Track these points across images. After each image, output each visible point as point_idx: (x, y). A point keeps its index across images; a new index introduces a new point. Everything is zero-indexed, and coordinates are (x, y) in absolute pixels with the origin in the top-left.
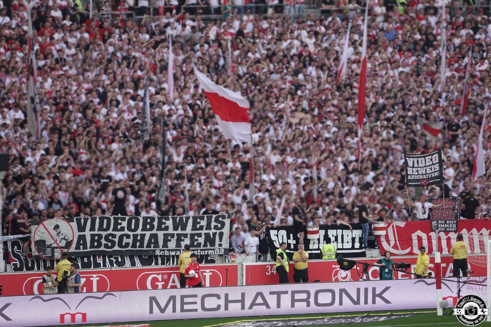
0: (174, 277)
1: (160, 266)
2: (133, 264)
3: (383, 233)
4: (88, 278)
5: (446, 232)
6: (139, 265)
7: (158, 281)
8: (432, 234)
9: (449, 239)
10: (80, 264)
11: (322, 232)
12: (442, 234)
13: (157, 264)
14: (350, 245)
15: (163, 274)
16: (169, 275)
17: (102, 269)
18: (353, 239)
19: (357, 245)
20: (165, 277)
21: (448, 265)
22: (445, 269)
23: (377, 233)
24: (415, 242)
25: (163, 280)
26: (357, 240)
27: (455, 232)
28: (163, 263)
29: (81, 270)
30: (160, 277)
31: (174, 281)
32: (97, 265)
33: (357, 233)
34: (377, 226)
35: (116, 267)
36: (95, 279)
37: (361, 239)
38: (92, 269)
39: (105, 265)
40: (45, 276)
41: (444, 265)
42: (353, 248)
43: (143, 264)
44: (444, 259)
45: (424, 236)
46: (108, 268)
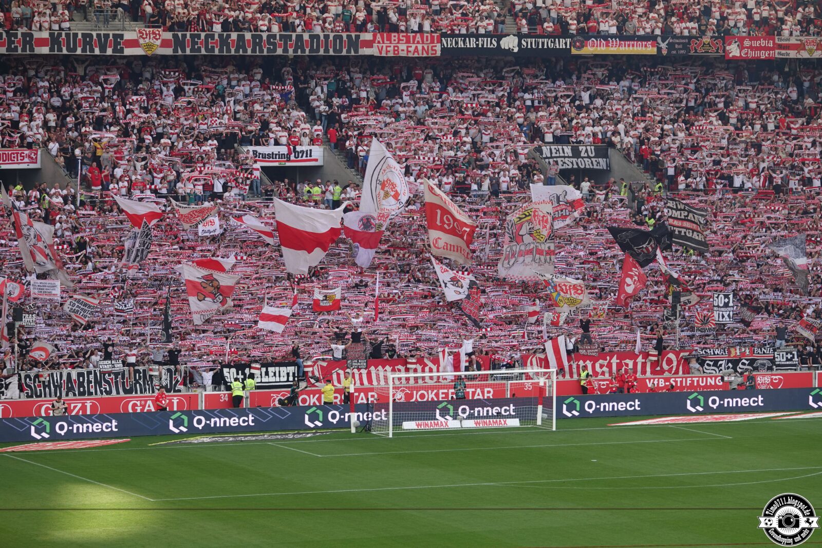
0: (149, 402)
1: (139, 394)
2: (118, 393)
3: (310, 369)
4: (83, 404)
5: (359, 369)
6: (122, 394)
7: (137, 406)
8: (348, 370)
9: (360, 374)
10: (77, 393)
11: (264, 370)
12: (356, 371)
13: (136, 393)
14: (285, 379)
15: (141, 401)
16: (146, 401)
17: (94, 396)
18: (288, 374)
19: (291, 379)
20: (143, 402)
21: (359, 395)
22: (358, 397)
23: (306, 369)
24: (335, 376)
25: (141, 405)
26: (291, 374)
27: (366, 369)
28: (141, 392)
29: (77, 397)
30: (138, 403)
31: (149, 406)
32: (90, 394)
33: (291, 369)
34: (305, 364)
35: (105, 395)
36: (88, 405)
37: (294, 374)
38: (86, 397)
39: (96, 394)
40: (55, 402)
41: (356, 394)
42: (288, 381)
43: (125, 393)
44: (356, 390)
45: (341, 372)
46: (99, 396)
